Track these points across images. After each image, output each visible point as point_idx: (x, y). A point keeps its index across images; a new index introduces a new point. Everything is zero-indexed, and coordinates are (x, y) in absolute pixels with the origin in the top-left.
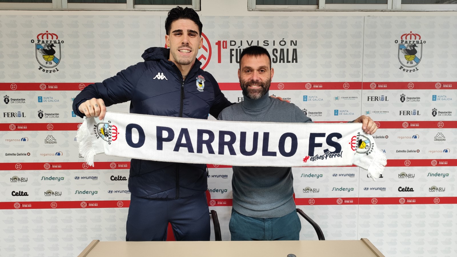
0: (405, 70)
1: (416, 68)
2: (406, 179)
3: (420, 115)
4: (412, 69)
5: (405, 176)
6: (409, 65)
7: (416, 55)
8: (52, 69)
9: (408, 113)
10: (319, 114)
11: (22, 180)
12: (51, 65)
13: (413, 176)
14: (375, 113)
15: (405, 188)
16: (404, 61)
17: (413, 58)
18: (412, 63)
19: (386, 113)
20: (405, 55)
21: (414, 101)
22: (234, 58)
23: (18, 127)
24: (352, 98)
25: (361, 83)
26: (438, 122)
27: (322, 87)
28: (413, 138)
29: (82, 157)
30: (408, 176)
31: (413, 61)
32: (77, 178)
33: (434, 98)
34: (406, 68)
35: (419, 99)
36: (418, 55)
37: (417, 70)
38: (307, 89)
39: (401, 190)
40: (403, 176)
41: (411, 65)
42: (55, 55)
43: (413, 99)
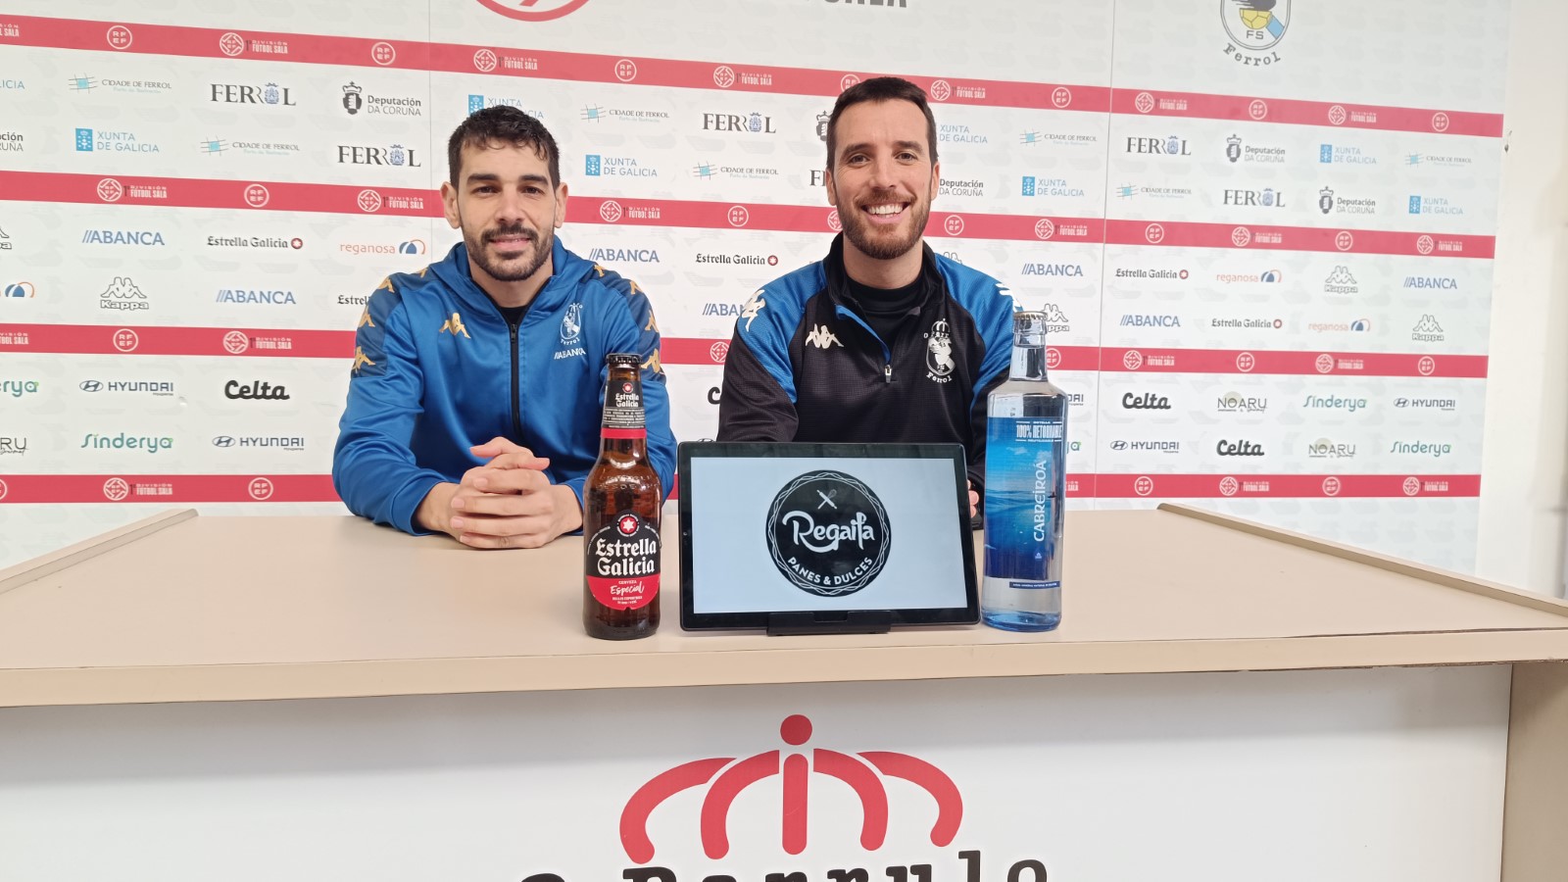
0: (1241, 57)
1: (1274, 53)
2: (1242, 414)
3: (1284, 205)
4: (1261, 55)
5: (1238, 404)
6: (1252, 41)
7: (1273, 10)
9: (1250, 198)
10: (972, 188)
13: (1262, 405)
14: (1148, 194)
15: (1237, 446)
16: (1239, 29)
17: (1265, 22)
18: (1260, 36)
19: (1183, 195)
20: (1241, 9)
21: (1267, 159)
24: (1079, 141)
25: (1107, 90)
26: (1337, 231)
27: (984, 96)
28: (1262, 280)
29: (112, 305)
30: (1247, 404)
31: (1264, 30)
32: (91, 386)
33: (1326, 153)
34: (1245, 53)
35: (1281, 155)
36: (1278, 11)
37: (1277, 60)
38: (936, 99)
39: (1227, 450)
40: (1232, 404)
41: (1260, 43)
43: (1264, 154)
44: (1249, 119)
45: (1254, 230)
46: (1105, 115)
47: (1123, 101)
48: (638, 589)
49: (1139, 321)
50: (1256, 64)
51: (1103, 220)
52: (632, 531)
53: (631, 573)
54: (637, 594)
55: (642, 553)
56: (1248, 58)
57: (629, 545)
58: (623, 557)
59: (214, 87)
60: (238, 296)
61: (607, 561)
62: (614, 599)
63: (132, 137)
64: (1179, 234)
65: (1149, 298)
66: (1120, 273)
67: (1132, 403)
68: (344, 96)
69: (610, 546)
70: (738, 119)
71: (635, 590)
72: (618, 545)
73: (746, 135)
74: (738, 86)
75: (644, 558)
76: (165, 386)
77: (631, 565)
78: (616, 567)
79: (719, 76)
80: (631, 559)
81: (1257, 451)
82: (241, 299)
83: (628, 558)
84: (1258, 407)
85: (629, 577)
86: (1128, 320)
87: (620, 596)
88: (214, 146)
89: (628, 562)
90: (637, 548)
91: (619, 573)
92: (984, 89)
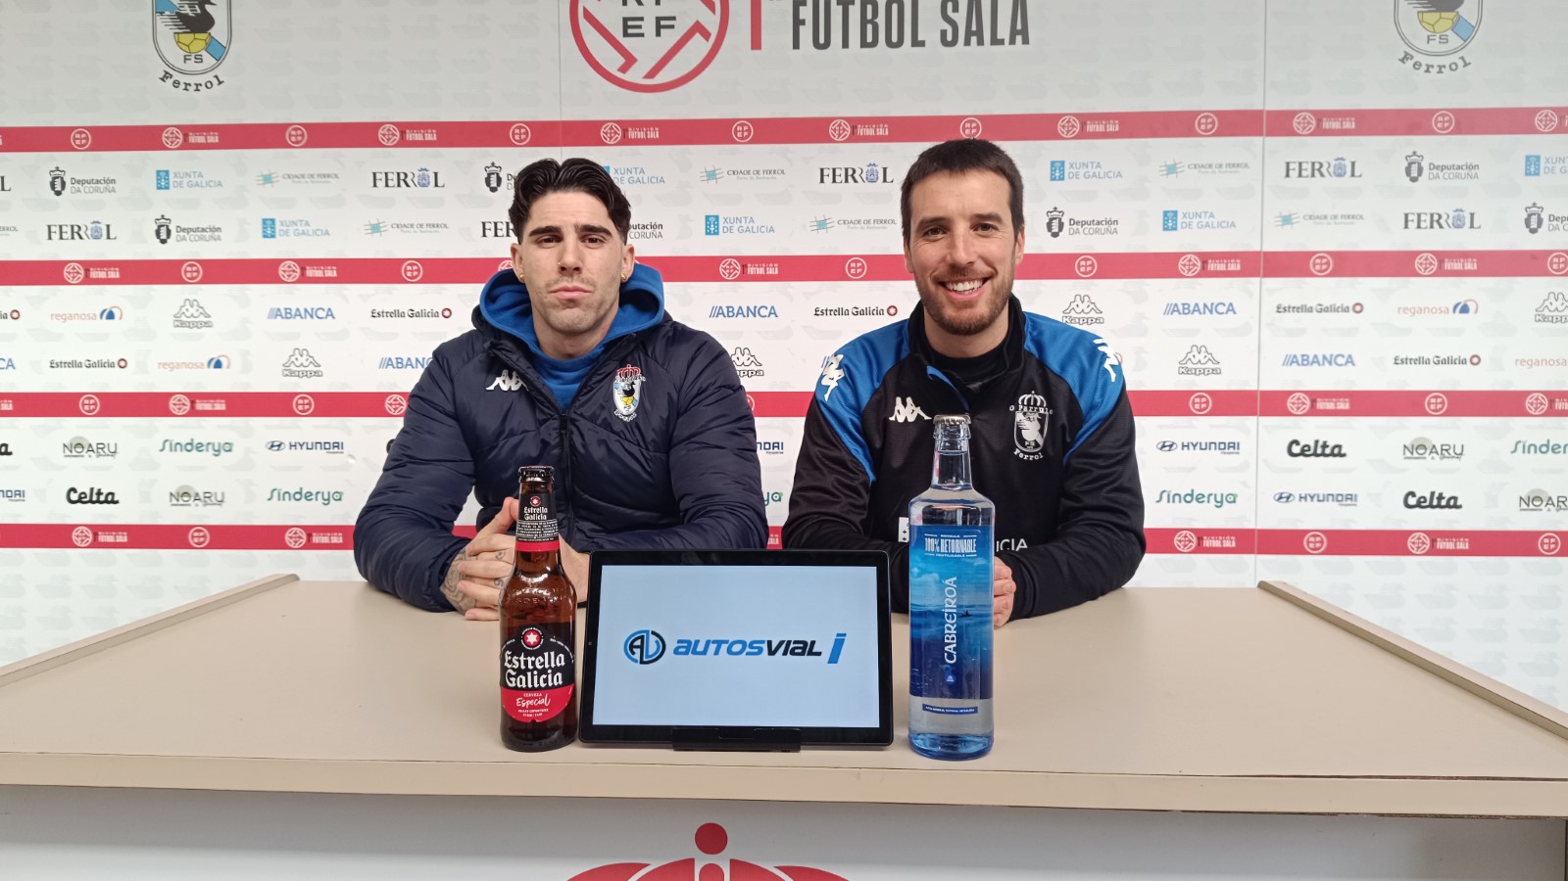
0: (1420, 65)
1: (1462, 58)
2: (1432, 462)
3: (1479, 227)
4: (1446, 61)
5: (1428, 452)
6: (1435, 46)
7: (1461, 10)
8: (201, 79)
9: (1436, 221)
10: (1106, 227)
11: (100, 449)
12: (200, 67)
13: (1458, 451)
14: (1312, 221)
15: (1428, 497)
16: (1418, 34)
17: (1450, 23)
18: (1444, 40)
19: (1353, 220)
20: (1419, 12)
21: (1458, 176)
22: (806, 32)
23: (91, 272)
24: (1228, 169)
25: (1260, 112)
26: (1548, 253)
27: (1117, 129)
28: (1454, 311)
29: (292, 374)
31: (1450, 33)
32: (276, 446)
33: (1532, 166)
34: (1425, 60)
35: (1473, 171)
36: (1467, 10)
37: (1466, 65)
38: (1066, 136)
39: (1415, 502)
40: (1421, 451)
41: (1444, 48)
42: (213, 31)
43: (1452, 171)
44: (1432, 132)
45: (1441, 256)
46: (1257, 140)
47: (1280, 124)
48: (543, 701)
49: (1305, 361)
50: (1440, 72)
51: (1259, 253)
52: (535, 645)
53: (536, 685)
54: (543, 706)
55: (547, 666)
56: (1428, 66)
57: (533, 658)
58: (527, 669)
59: (374, 174)
60: (398, 363)
61: (513, 673)
62: (520, 711)
63: (307, 224)
64: (1347, 264)
65: (1317, 335)
66: (1280, 309)
67: (1299, 450)
68: (486, 176)
69: (515, 657)
70: (854, 171)
71: (539, 702)
72: (522, 658)
73: (863, 187)
74: (854, 138)
75: (550, 671)
76: (337, 445)
77: (536, 678)
78: (521, 680)
79: (835, 130)
80: (535, 672)
81: (1453, 504)
82: (400, 365)
83: (532, 671)
84: (1453, 454)
85: (533, 689)
86: (1292, 360)
87: (525, 708)
88: (376, 228)
89: (533, 675)
90: (542, 660)
91: (524, 686)
92: (1117, 122)
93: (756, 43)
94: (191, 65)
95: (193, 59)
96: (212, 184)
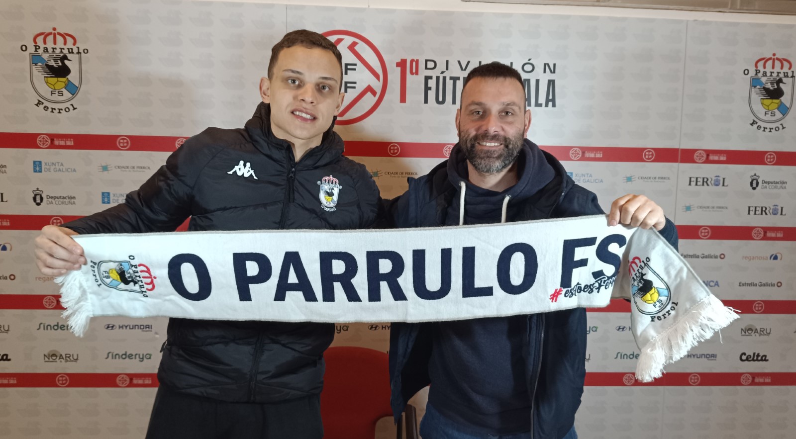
0: (761, 127)
1: (782, 124)
2: (755, 337)
3: (785, 215)
4: (774, 126)
5: (753, 332)
6: (769, 117)
7: (782, 99)
9: (764, 211)
12: (61, 98)
14: (701, 209)
15: (752, 355)
16: (760, 110)
17: (776, 106)
18: (773, 114)
19: (722, 210)
20: (761, 99)
21: (775, 187)
22: (432, 94)
24: (659, 180)
25: (677, 150)
27: (601, 156)
30: (759, 331)
31: (776, 111)
32: (110, 327)
34: (763, 125)
35: (784, 185)
36: (785, 99)
37: (783, 128)
38: (573, 159)
39: (746, 358)
40: (750, 332)
41: (773, 118)
42: (69, 77)
43: (773, 184)
44: (765, 164)
45: (766, 230)
46: (675, 165)
47: (687, 156)
56: (765, 128)
64: (719, 233)
65: (701, 270)
76: (147, 326)
81: (764, 359)
84: (765, 333)
92: (601, 152)
93: (403, 99)
94: (56, 97)
95: (57, 94)
96: (69, 170)
